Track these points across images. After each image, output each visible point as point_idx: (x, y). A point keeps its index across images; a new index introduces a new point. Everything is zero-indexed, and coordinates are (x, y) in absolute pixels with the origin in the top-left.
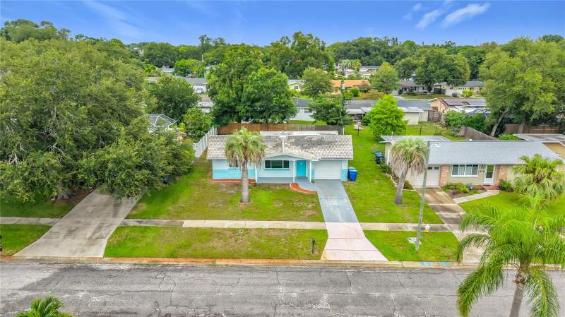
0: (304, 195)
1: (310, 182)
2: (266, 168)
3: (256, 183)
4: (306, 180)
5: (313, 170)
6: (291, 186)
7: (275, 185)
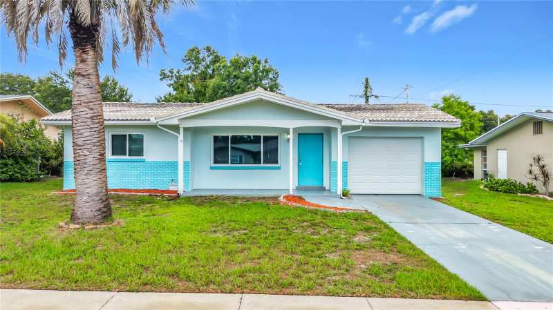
1: (340, 192)
2: (215, 162)
3: (178, 196)
4: (326, 194)
5: (345, 164)
6: (281, 199)
7: (236, 198)
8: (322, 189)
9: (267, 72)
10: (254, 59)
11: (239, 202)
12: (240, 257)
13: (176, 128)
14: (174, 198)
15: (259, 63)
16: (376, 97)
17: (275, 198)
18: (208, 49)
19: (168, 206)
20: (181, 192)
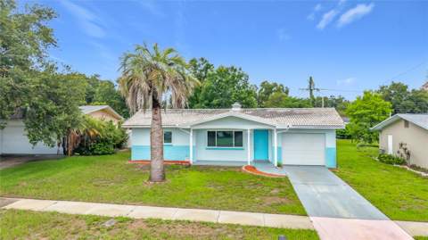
0: (263, 179)
1: (276, 165)
2: (209, 145)
3: (190, 165)
4: (270, 165)
5: (279, 149)
6: (243, 168)
7: (219, 167)
8: (268, 162)
9: (240, 76)
10: (232, 68)
11: (222, 170)
12: (220, 198)
13: (189, 130)
14: (188, 166)
15: (235, 70)
16: (318, 90)
17: (240, 167)
18: (202, 59)
19: (186, 172)
20: (191, 163)
